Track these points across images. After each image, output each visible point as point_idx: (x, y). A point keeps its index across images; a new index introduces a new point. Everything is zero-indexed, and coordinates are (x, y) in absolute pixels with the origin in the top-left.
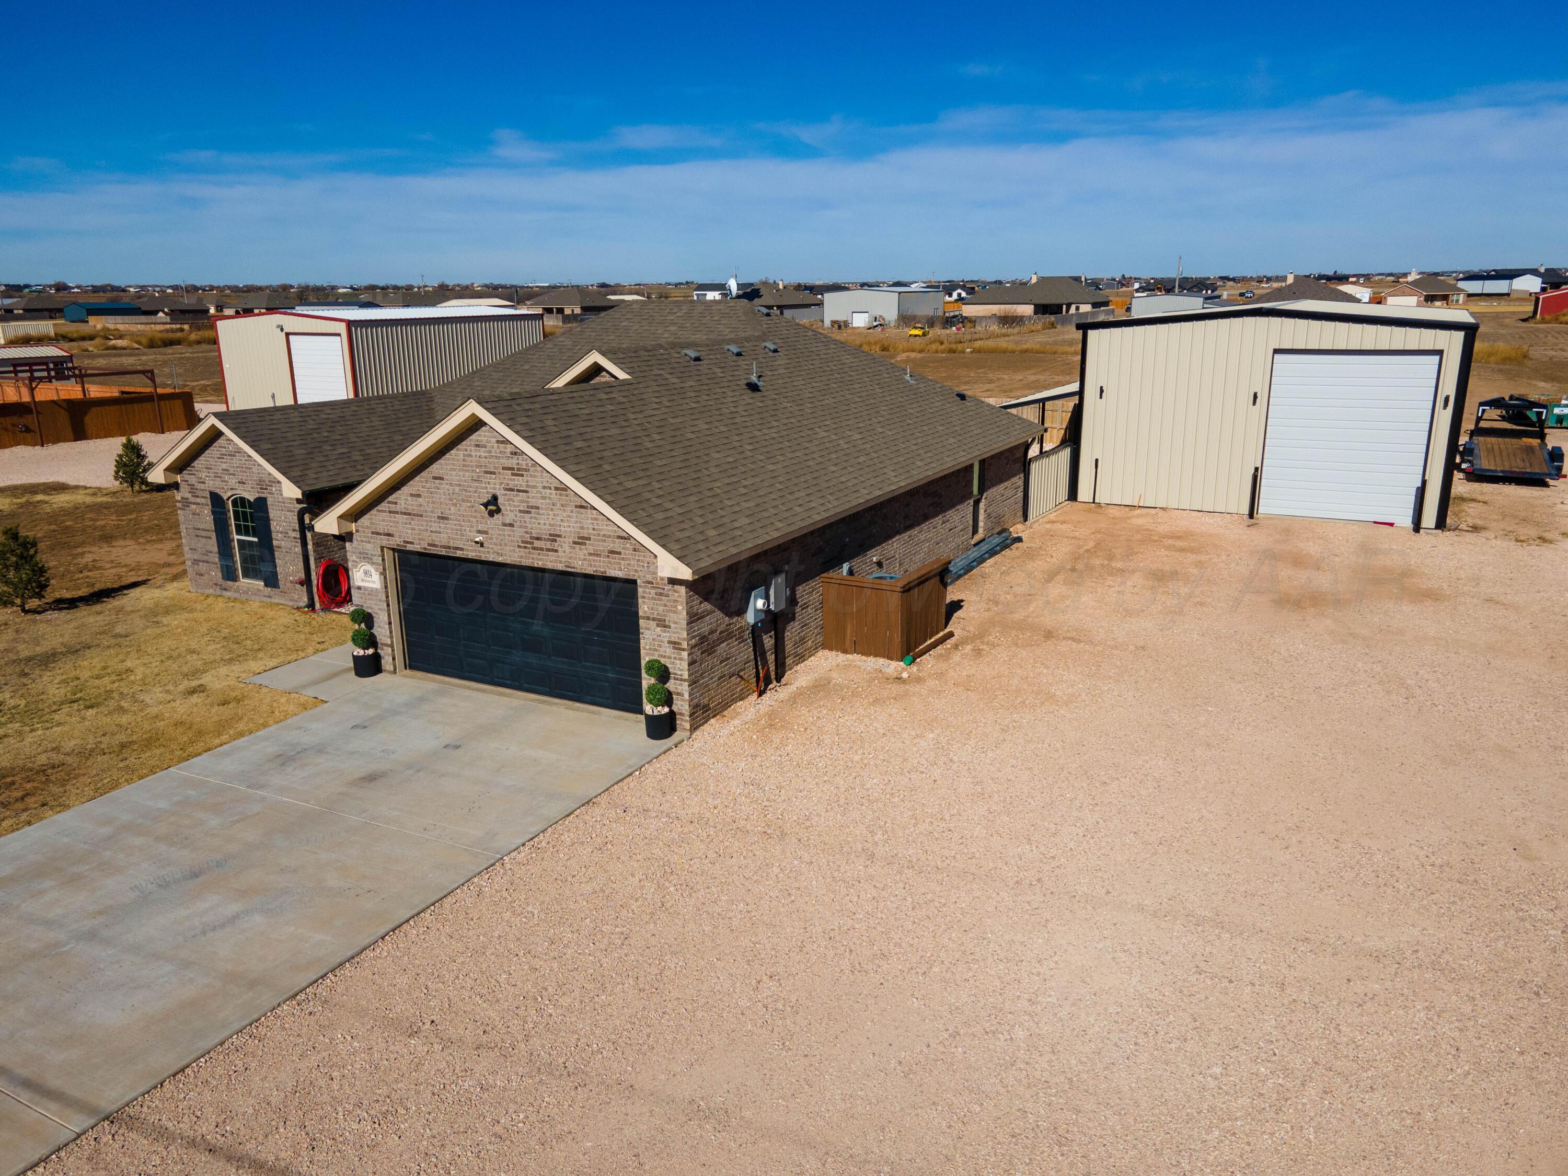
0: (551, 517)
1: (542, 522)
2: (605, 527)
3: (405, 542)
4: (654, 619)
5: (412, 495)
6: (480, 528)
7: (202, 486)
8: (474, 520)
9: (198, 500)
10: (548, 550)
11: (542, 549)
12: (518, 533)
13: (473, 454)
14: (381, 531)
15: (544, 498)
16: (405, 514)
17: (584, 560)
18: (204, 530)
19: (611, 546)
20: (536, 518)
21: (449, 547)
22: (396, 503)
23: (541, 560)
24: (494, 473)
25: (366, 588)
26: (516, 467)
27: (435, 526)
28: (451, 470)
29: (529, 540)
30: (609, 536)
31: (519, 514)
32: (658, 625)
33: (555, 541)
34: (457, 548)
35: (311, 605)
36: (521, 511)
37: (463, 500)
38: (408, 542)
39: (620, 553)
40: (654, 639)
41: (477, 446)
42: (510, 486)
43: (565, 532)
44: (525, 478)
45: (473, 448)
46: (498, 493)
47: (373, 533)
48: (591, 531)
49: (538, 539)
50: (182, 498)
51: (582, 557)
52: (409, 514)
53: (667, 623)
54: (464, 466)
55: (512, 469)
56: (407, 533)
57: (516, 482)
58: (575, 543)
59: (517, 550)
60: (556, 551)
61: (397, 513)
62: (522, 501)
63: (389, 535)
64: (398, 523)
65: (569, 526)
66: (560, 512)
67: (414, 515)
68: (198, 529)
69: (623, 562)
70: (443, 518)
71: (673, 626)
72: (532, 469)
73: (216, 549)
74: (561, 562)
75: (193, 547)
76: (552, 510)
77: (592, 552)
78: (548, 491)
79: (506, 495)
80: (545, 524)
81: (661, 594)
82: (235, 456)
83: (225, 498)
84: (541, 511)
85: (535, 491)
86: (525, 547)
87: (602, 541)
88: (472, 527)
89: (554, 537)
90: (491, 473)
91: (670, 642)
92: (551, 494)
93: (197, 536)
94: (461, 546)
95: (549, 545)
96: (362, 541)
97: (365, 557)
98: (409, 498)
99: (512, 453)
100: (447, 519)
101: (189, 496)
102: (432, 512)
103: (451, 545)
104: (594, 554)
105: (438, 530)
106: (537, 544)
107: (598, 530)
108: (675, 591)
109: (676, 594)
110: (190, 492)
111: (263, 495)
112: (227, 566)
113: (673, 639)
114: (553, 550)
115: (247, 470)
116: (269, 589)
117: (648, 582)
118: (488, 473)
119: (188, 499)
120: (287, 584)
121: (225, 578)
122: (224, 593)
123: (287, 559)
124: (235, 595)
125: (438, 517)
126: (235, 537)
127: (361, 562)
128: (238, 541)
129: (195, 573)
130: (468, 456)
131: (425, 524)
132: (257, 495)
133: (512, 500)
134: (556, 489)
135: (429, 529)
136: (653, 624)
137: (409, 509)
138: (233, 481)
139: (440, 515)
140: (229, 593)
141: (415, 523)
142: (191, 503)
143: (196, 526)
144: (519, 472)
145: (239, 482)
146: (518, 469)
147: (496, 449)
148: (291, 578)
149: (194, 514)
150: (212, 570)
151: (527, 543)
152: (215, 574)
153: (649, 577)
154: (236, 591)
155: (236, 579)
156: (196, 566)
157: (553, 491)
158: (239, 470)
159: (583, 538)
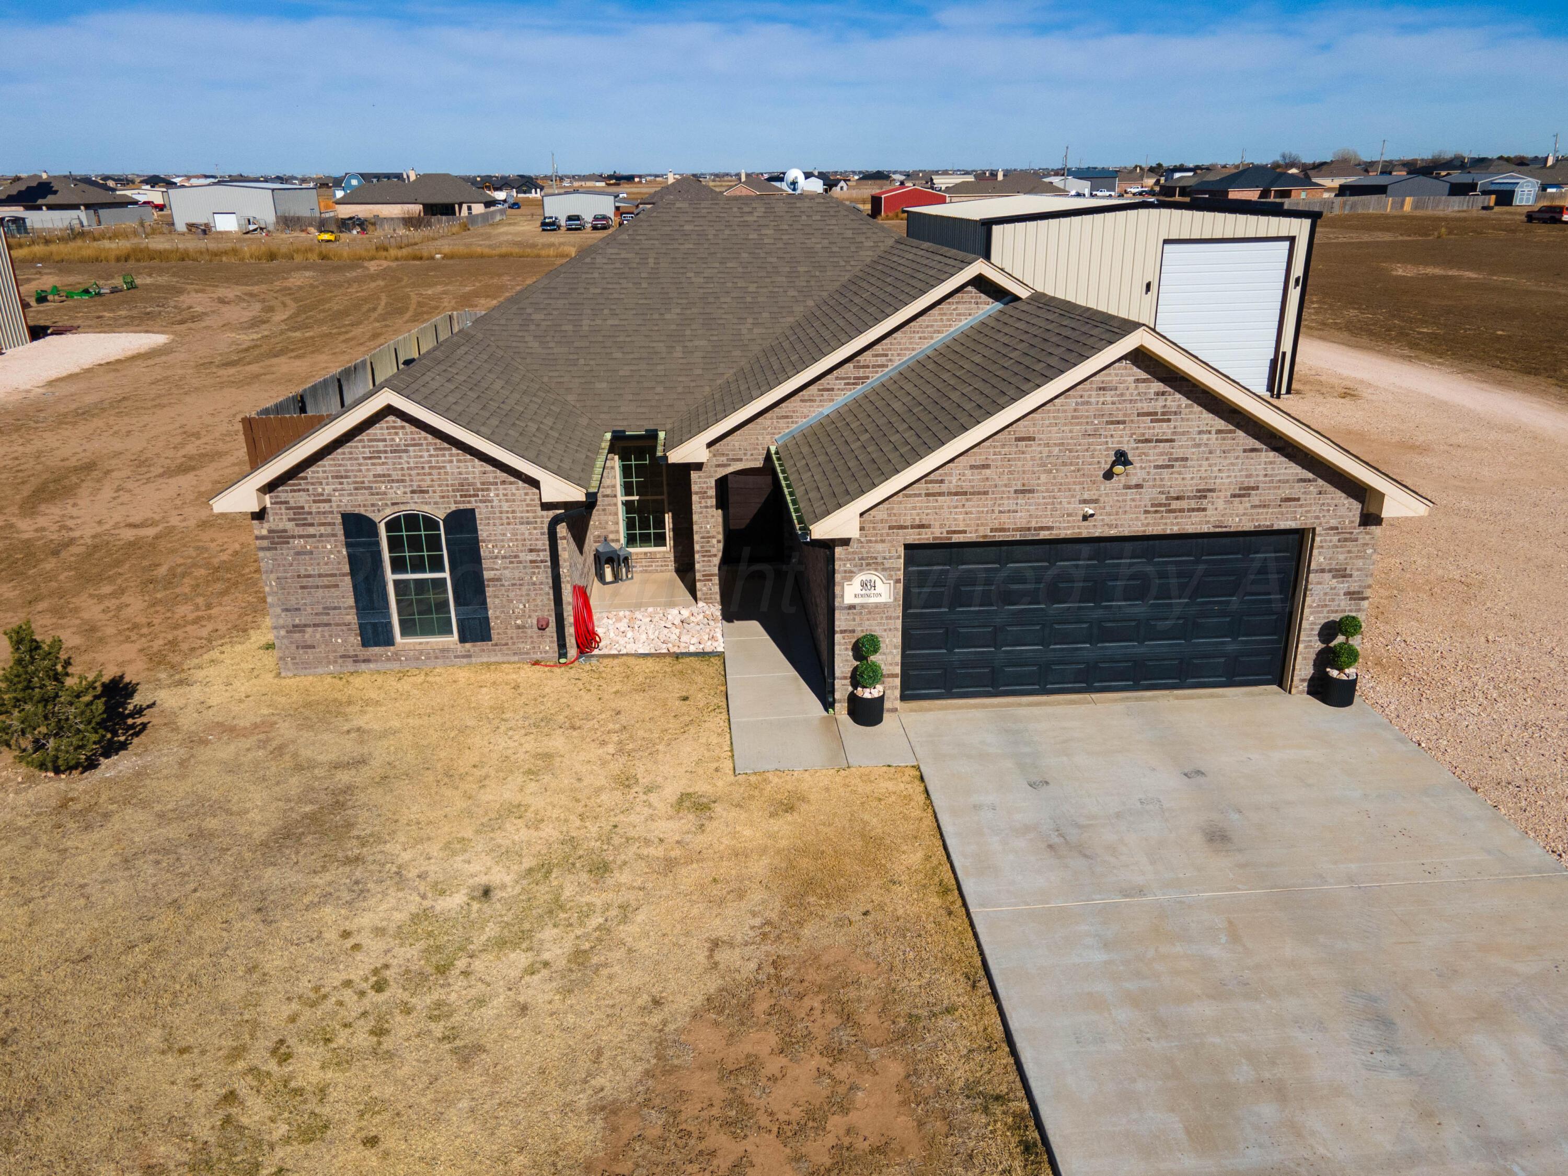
0: (1203, 469)
1: (1188, 476)
2: (1283, 471)
3: (948, 532)
4: (1330, 571)
5: (972, 467)
6: (1086, 497)
7: (325, 507)
8: (1078, 487)
9: (311, 530)
10: (1193, 510)
11: (1182, 510)
12: (1149, 494)
13: (1093, 400)
14: (908, 523)
15: (1199, 446)
16: (956, 494)
17: (1244, 514)
18: (320, 576)
19: (1286, 492)
20: (1179, 473)
21: (1029, 529)
22: (942, 481)
23: (1178, 524)
24: (1124, 422)
25: (863, 606)
26: (1160, 410)
27: (1008, 504)
28: (1050, 425)
29: (1164, 501)
30: (1288, 481)
31: (1153, 471)
32: (1334, 577)
33: (1205, 497)
34: (1042, 528)
35: (562, 652)
36: (1157, 467)
37: (1064, 464)
38: (955, 532)
39: (1298, 499)
40: (1326, 594)
41: (1104, 389)
42: (1147, 437)
43: (1223, 484)
44: (1172, 424)
46: (1125, 447)
47: (890, 528)
48: (1261, 478)
49: (1178, 498)
50: (270, 531)
51: (1241, 511)
52: (965, 493)
53: (1348, 572)
54: (1073, 417)
55: (1156, 414)
56: (955, 520)
57: (1156, 431)
58: (1234, 496)
59: (1143, 516)
60: (1204, 510)
61: (941, 494)
62: (1162, 454)
63: (922, 526)
64: (941, 507)
65: (1229, 477)
66: (1218, 461)
67: (973, 494)
68: (309, 576)
69: (1300, 510)
70: (1023, 492)
71: (1355, 573)
72: (1184, 411)
73: (351, 601)
74: (1208, 522)
75: (293, 602)
76: (1207, 459)
77: (1257, 503)
78: (1205, 436)
79: (1137, 448)
80: (1192, 478)
81: (1346, 540)
82: (406, 451)
83: (377, 521)
84: (1189, 463)
85: (1184, 438)
86: (1156, 512)
87: (1275, 488)
88: (1073, 496)
89: (1203, 494)
90: (1118, 422)
91: (1347, 593)
92: (1208, 439)
93: (302, 587)
94: (1050, 524)
95: (1193, 504)
96: (870, 541)
97: (871, 563)
98: (967, 472)
99: (1157, 394)
100: (1031, 491)
101: (290, 526)
102: (1006, 486)
103: (1033, 524)
104: (1260, 506)
105: (1014, 507)
106: (1175, 505)
107: (1272, 475)
108: (1367, 533)
109: (1367, 537)
110: (290, 520)
111: (469, 506)
112: (374, 625)
113: (1352, 589)
114: (1198, 510)
115: (434, 472)
116: (468, 645)
117: (1332, 528)
118: (1112, 423)
119: (285, 531)
120: (509, 632)
121: (365, 644)
122: (363, 666)
123: (512, 595)
124: (389, 665)
125: (1016, 492)
126: (390, 577)
127: (861, 571)
128: (397, 583)
129: (293, 647)
130: (1083, 403)
131: (990, 503)
132: (453, 507)
133: (1146, 454)
134: (1219, 432)
135: (997, 509)
136: (1327, 576)
137: (966, 486)
138: (398, 492)
139: (1020, 487)
140: (372, 666)
141: (973, 505)
142: (293, 537)
143: (303, 572)
144: (1163, 417)
145: (413, 492)
146: (1163, 414)
147: (1132, 391)
148: (519, 622)
149: (298, 553)
150: (338, 636)
151: (1160, 505)
152: (344, 641)
153: (1333, 523)
154: (388, 659)
155: (390, 642)
156: (297, 636)
157: (1214, 436)
158: (413, 472)
159: (1249, 488)
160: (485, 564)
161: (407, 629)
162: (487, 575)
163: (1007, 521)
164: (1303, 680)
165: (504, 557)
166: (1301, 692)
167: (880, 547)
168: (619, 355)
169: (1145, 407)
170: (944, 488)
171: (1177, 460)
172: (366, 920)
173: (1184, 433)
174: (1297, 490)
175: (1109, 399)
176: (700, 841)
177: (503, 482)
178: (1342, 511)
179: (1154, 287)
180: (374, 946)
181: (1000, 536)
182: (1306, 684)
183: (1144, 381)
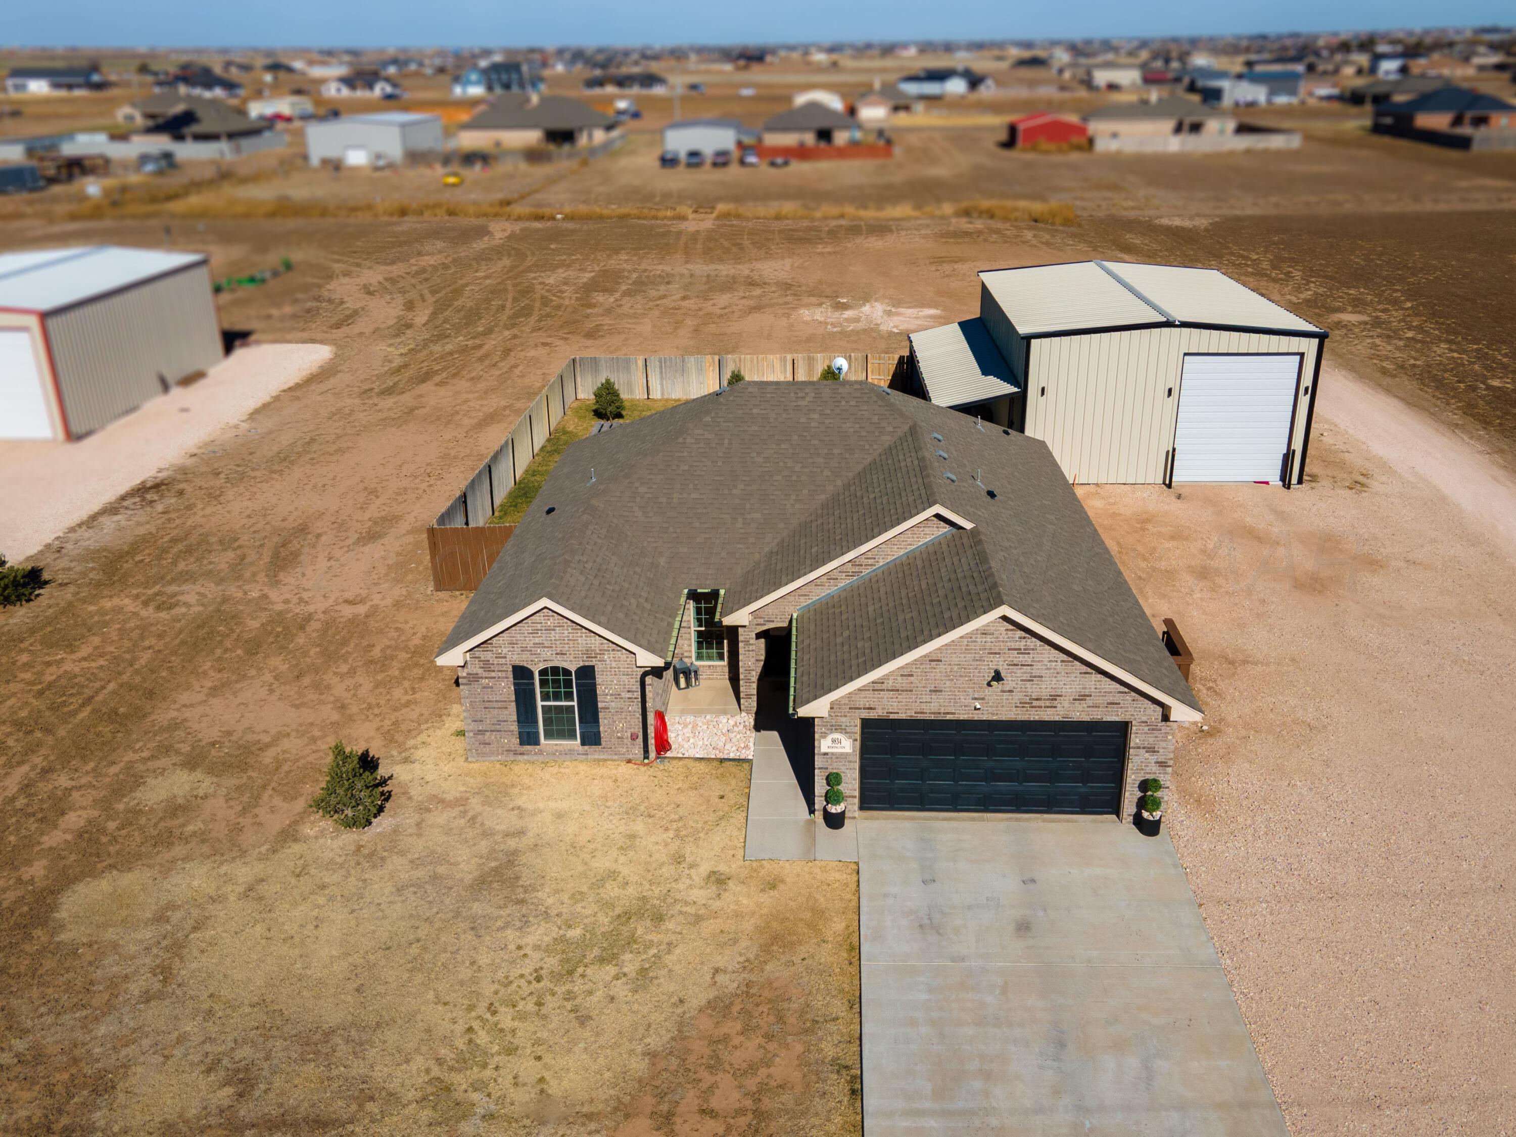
0: (1053, 683)
1: (1044, 687)
3: (887, 713)
4: (1144, 748)
5: (902, 675)
6: (976, 696)
7: (503, 661)
8: (970, 690)
9: (493, 674)
10: (1048, 707)
11: (1040, 707)
12: (1017, 696)
13: (978, 640)
14: (862, 706)
15: (1050, 669)
16: (892, 690)
17: (1083, 711)
18: (497, 701)
19: (1111, 699)
20: (1038, 685)
21: (939, 713)
22: (882, 683)
23: (1038, 715)
24: (999, 654)
25: (833, 754)
26: (1022, 648)
27: (926, 698)
28: (952, 653)
29: (1028, 701)
30: (1111, 692)
31: (1020, 683)
32: (1147, 752)
33: (1056, 699)
34: (948, 713)
35: (646, 756)
36: (1022, 680)
37: (961, 676)
38: (891, 713)
39: (1119, 704)
40: (1141, 762)
41: (986, 633)
42: (1014, 662)
43: (1067, 692)
44: (1031, 656)
45: (979, 636)
46: (1000, 669)
47: (853, 709)
48: (1093, 690)
49: (1037, 700)
50: (468, 674)
51: (1081, 709)
52: (898, 690)
53: (1156, 749)
54: (966, 649)
55: (1019, 649)
56: (892, 706)
57: (1021, 659)
58: (1075, 700)
59: (1014, 709)
60: (1055, 707)
61: (882, 690)
62: (1025, 673)
63: (871, 709)
64: (883, 698)
65: (1071, 688)
66: (1063, 678)
67: (902, 691)
68: (490, 701)
69: (1121, 710)
70: (935, 691)
71: (1161, 750)
72: (1039, 648)
73: (515, 717)
74: (1058, 715)
75: (479, 717)
76: (1056, 677)
77: (1092, 705)
78: (1054, 664)
79: (1008, 670)
80: (1046, 688)
81: (1153, 730)
82: (554, 630)
83: (534, 670)
84: (1044, 679)
85: (1040, 664)
86: (1023, 707)
87: (1103, 696)
88: (967, 696)
89: (1054, 698)
90: (996, 653)
91: (1156, 763)
92: (1056, 665)
93: (485, 708)
94: (953, 711)
95: (1048, 703)
96: (837, 716)
97: (838, 729)
98: (899, 678)
99: (1020, 638)
100: (940, 691)
101: (480, 671)
102: (924, 687)
103: (942, 711)
104: (1093, 707)
105: (930, 700)
106: (1035, 703)
108: (1168, 727)
109: (1165, 728)
110: (481, 668)
111: (591, 664)
112: (528, 733)
113: (1160, 760)
114: (1051, 707)
115: (571, 642)
116: (586, 747)
117: (1143, 722)
118: (991, 653)
119: (477, 674)
120: (613, 740)
121: (522, 743)
122: (520, 757)
123: (615, 718)
124: (535, 758)
125: (930, 691)
126: (540, 704)
127: (832, 733)
128: (543, 706)
129: (477, 743)
130: (972, 642)
131: (914, 697)
132: (581, 664)
133: (1015, 673)
134: (1062, 661)
135: (918, 701)
136: (1142, 751)
137: (898, 686)
138: (547, 654)
139: (933, 688)
140: (525, 757)
141: (903, 697)
142: (482, 678)
143: (486, 699)
144: (1026, 652)
145: (557, 654)
146: (1025, 649)
147: (1004, 636)
148: (619, 735)
149: (484, 688)
150: (505, 738)
151: (1026, 703)
152: (509, 741)
153: (1144, 719)
154: (536, 754)
155: (537, 742)
156: (480, 737)
157: (1059, 663)
158: (558, 642)
159: (1084, 696)
160: (599, 698)
161: (549, 735)
162: (600, 705)
163: (926, 708)
164: (1130, 815)
165: (611, 695)
166: (1129, 823)
167: (844, 719)
168: (697, 525)
169: (1013, 645)
170: (884, 686)
171: (1035, 677)
172: (530, 940)
173: (1039, 661)
174: (1117, 698)
175: (988, 640)
176: (717, 905)
177: (613, 650)
178: (1149, 712)
179: (1175, 392)
180: (535, 955)
181: (920, 717)
182: (1132, 818)
183: (1012, 630)
